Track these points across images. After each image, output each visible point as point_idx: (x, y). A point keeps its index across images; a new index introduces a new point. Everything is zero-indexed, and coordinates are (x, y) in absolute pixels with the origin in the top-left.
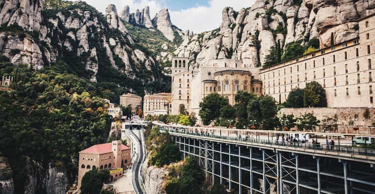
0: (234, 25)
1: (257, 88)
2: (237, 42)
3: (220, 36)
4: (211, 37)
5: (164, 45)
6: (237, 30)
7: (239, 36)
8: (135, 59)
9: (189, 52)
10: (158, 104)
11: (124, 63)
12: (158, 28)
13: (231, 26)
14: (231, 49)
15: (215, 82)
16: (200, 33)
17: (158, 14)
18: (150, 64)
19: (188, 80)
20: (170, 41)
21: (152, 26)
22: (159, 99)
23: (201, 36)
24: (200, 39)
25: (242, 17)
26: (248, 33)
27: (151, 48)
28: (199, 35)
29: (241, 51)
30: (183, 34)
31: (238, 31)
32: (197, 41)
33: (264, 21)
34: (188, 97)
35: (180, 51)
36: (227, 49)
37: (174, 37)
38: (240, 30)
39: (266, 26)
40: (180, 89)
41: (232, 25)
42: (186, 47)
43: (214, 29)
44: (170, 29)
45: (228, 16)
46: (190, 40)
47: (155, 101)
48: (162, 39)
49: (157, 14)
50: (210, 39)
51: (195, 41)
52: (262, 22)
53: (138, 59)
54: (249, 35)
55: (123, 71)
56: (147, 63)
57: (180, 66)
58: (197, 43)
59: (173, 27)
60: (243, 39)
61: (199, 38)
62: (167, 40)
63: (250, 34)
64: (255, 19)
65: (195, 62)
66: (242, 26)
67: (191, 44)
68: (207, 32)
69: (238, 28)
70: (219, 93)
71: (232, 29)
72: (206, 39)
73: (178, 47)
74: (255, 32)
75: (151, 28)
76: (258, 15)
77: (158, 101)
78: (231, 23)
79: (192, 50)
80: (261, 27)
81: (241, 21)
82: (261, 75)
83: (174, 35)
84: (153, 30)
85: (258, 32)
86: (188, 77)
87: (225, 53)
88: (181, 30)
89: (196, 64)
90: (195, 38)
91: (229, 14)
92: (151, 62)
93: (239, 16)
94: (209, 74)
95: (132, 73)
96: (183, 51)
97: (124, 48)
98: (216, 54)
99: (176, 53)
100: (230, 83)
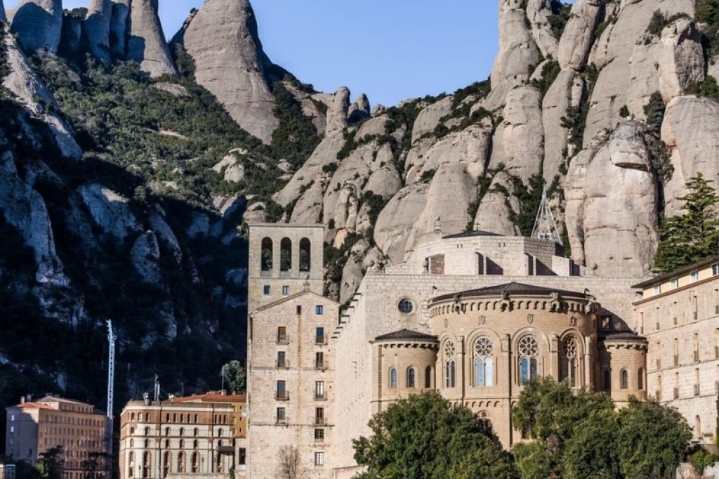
0: (552, 70)
1: (624, 373)
2: (565, 153)
3: (486, 121)
4: (448, 125)
5: (229, 159)
6: (564, 93)
7: (576, 120)
8: (83, 229)
9: (344, 193)
10: (189, 444)
11: (31, 251)
12: (200, 78)
13: (537, 75)
14: (538, 181)
15: (432, 344)
16: (398, 104)
17: (201, 12)
18: (157, 255)
19: (320, 331)
20: (256, 142)
21: (170, 71)
22: (194, 419)
23: (404, 115)
24: (399, 134)
25: (587, 33)
26: (618, 106)
27: (165, 177)
28: (393, 112)
29: (580, 194)
30: (322, 108)
31: (570, 98)
32: (381, 143)
33: (687, 52)
34: (319, 412)
35: (303, 189)
36: (516, 180)
37: (277, 121)
38: (576, 92)
39: (697, 75)
40: (282, 375)
41: (539, 69)
42: (331, 169)
43: (463, 87)
44: (257, 84)
45: (528, 24)
46: (349, 137)
47: (175, 430)
48: (222, 132)
49: (194, 11)
50: (441, 132)
51: (371, 146)
52: (677, 58)
53: (97, 230)
54: (618, 118)
55: (22, 289)
56: (142, 249)
57: (286, 265)
58: (385, 154)
59: (272, 74)
60: (590, 136)
61: (390, 127)
62: (241, 136)
63: (624, 112)
64: (648, 42)
65: (372, 243)
66: (588, 72)
67: (354, 157)
68: (431, 100)
69: (571, 84)
70: (448, 394)
71: (542, 87)
72: (428, 135)
73: (294, 169)
74: (647, 101)
75: (165, 78)
76: (659, 24)
77: (189, 430)
78: (541, 59)
79: (357, 183)
80: (674, 80)
81: (580, 51)
82: (641, 308)
83: (278, 113)
84: (175, 90)
85: (657, 106)
86: (320, 321)
87: (507, 203)
88: (309, 89)
89: (371, 257)
90: (374, 126)
91: (530, 16)
92: (163, 244)
93: (572, 27)
94: (404, 306)
95: (68, 298)
96: (316, 188)
97: (32, 174)
98: (466, 206)
99: (283, 197)
100: (495, 349)
